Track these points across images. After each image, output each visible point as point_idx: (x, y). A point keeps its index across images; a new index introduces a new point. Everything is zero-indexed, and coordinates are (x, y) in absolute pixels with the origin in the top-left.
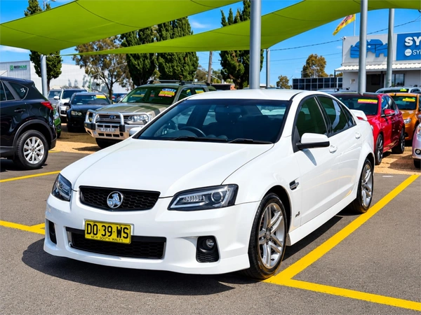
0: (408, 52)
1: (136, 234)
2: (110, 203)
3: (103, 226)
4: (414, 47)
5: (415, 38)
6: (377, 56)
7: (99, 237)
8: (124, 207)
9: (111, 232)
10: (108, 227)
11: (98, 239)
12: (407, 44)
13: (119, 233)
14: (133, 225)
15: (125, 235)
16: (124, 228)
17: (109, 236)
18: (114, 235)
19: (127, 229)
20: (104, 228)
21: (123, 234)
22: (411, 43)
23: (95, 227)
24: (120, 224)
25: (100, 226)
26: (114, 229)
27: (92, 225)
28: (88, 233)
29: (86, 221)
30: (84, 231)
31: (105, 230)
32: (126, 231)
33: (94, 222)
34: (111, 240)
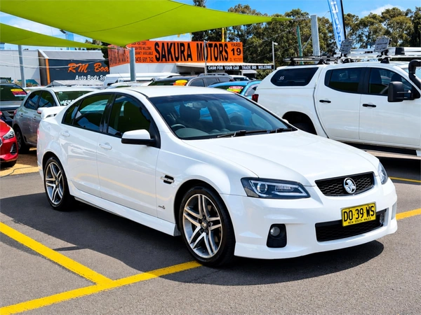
1: (378, 210)
2: (348, 189)
7: (354, 222)
9: (363, 214)
10: (360, 210)
11: (354, 223)
13: (368, 212)
16: (371, 207)
17: (362, 218)
18: (365, 216)
19: (373, 207)
20: (357, 211)
21: (371, 213)
23: (350, 213)
24: (368, 205)
25: (354, 210)
26: (365, 211)
27: (347, 213)
28: (345, 221)
29: (342, 209)
30: (342, 220)
31: (358, 213)
32: (372, 209)
33: (349, 208)
34: (363, 221)
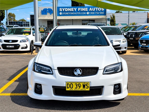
0: (61, 13)
1: (92, 86)
2: (76, 73)
3: (75, 84)
4: (62, 12)
5: (63, 9)
6: (51, 14)
7: (74, 89)
8: (83, 75)
9: (80, 86)
10: (78, 84)
11: (73, 90)
12: (60, 11)
13: (84, 86)
14: (90, 82)
15: (87, 87)
16: (86, 84)
17: (79, 88)
18: (82, 88)
19: (88, 84)
20: (76, 85)
21: (86, 87)
22: (62, 10)
23: (72, 85)
24: (84, 82)
26: (82, 85)
27: (70, 84)
28: (67, 88)
29: (66, 82)
30: (65, 87)
31: (77, 86)
32: (87, 85)
33: (71, 82)
34: (80, 90)
